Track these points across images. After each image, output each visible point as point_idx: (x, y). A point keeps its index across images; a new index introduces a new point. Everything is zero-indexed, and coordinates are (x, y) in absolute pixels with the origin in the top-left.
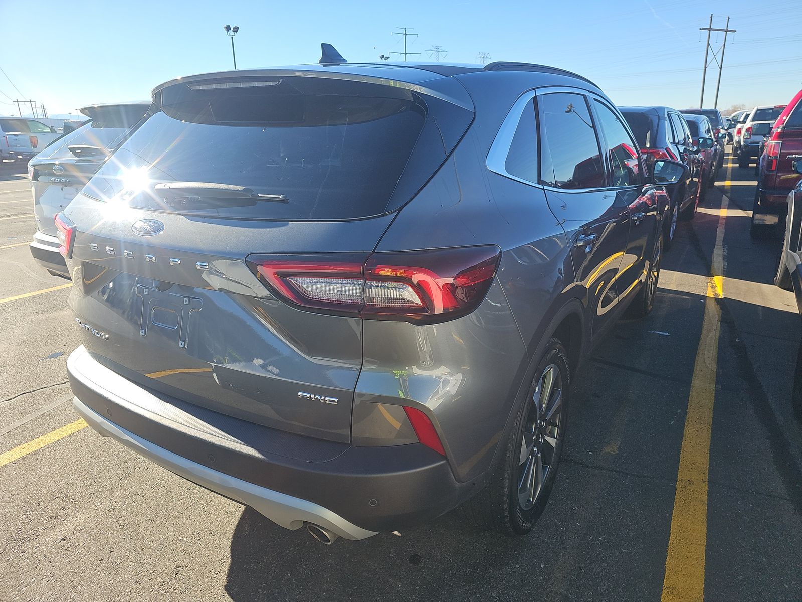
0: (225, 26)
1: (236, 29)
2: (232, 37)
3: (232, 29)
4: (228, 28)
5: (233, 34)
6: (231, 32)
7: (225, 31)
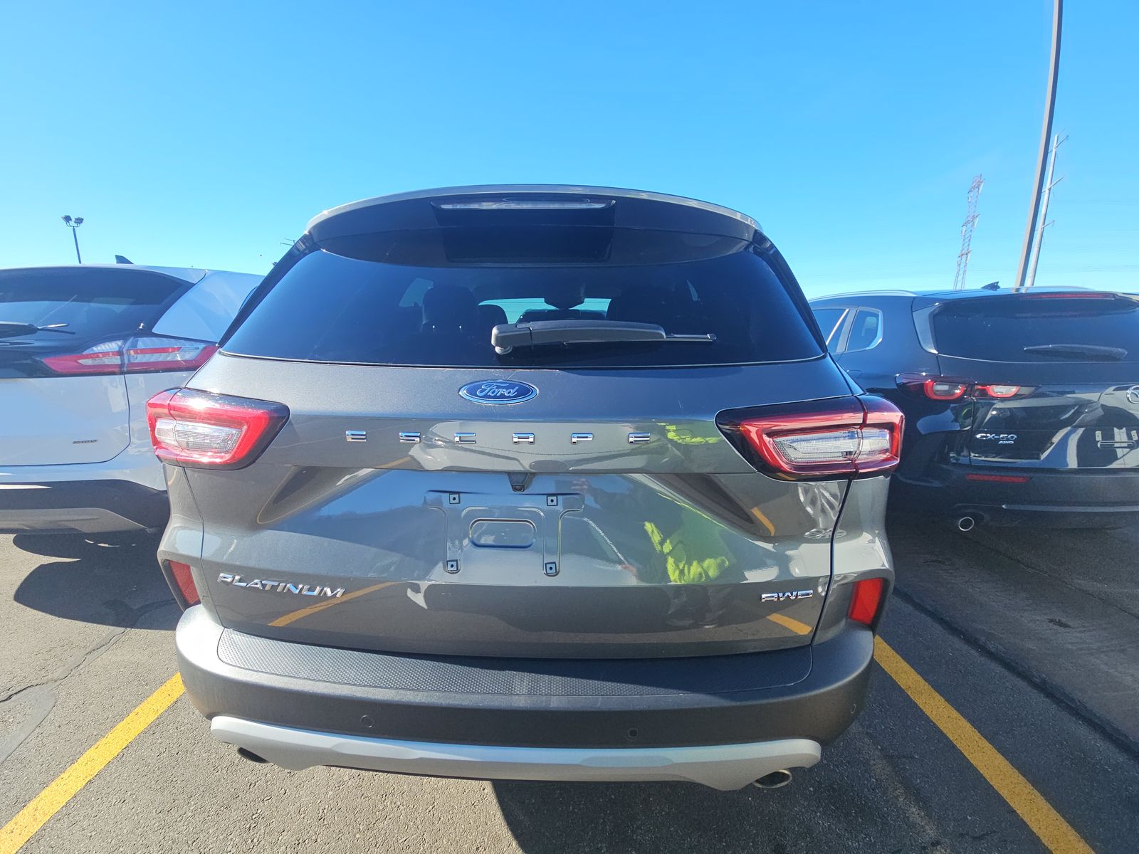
0: (63, 216)
1: (79, 221)
2: (74, 230)
3: (73, 220)
4: (68, 219)
5: (75, 225)
6: (72, 223)
7: (64, 222)
